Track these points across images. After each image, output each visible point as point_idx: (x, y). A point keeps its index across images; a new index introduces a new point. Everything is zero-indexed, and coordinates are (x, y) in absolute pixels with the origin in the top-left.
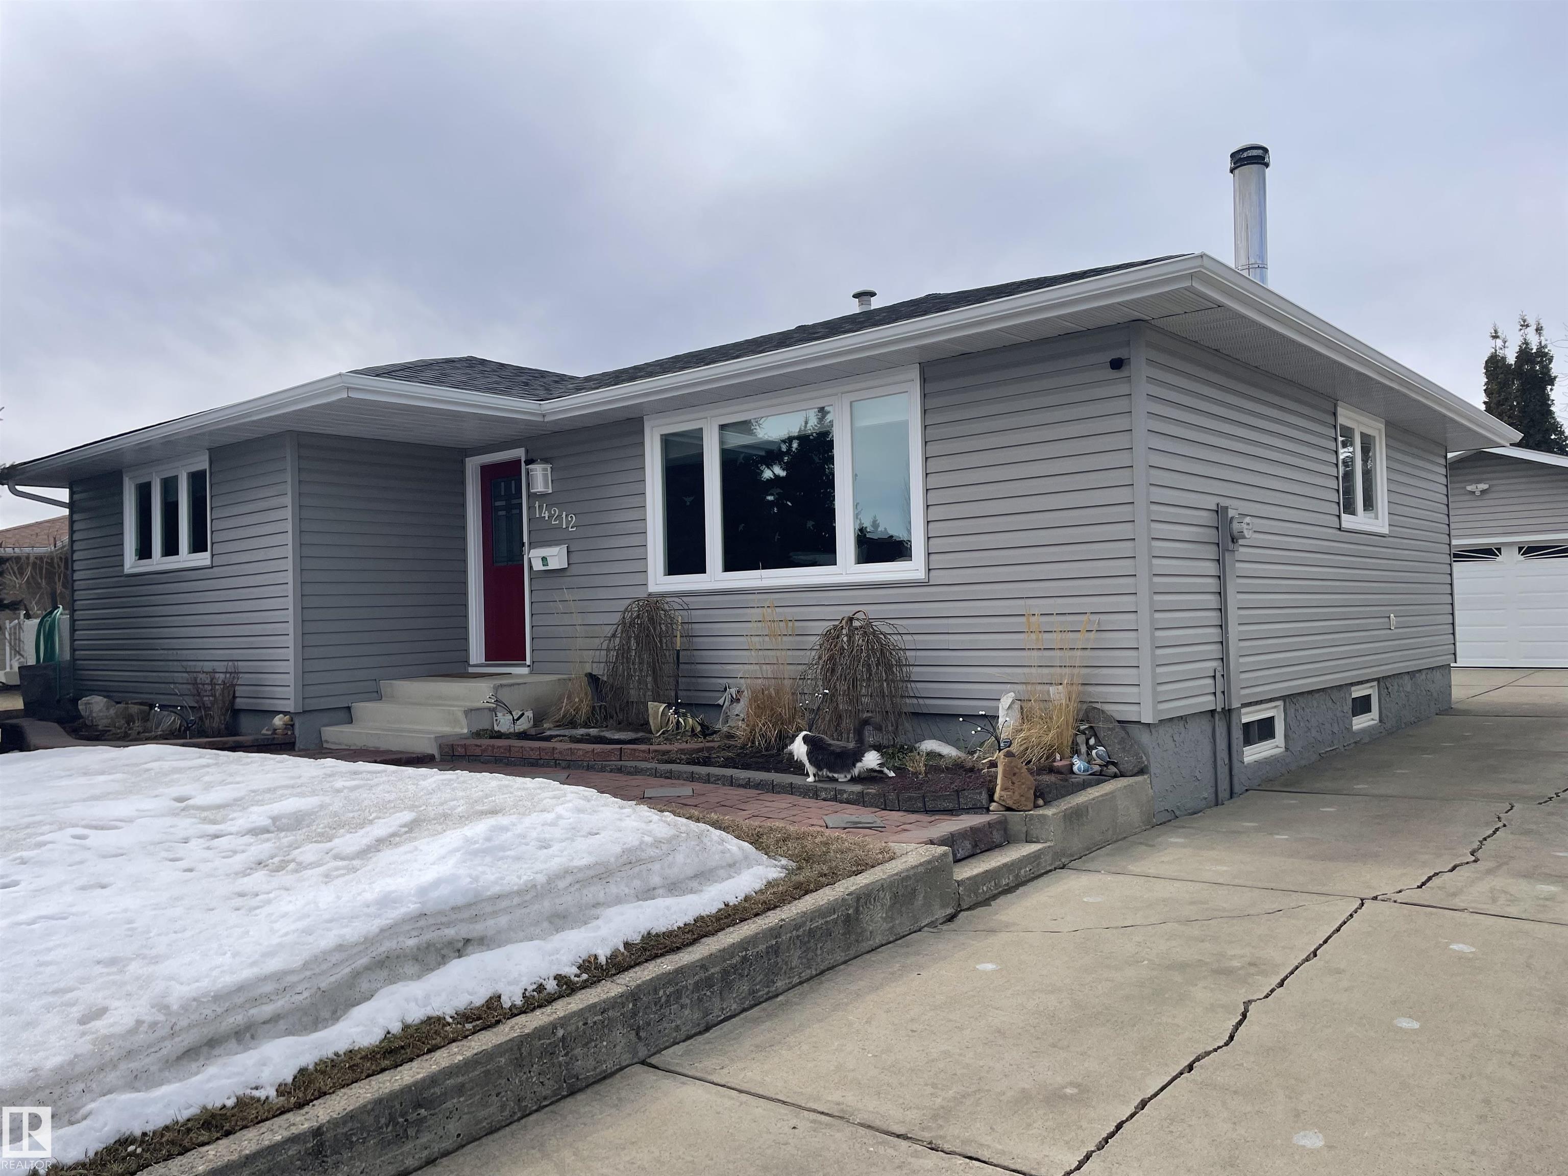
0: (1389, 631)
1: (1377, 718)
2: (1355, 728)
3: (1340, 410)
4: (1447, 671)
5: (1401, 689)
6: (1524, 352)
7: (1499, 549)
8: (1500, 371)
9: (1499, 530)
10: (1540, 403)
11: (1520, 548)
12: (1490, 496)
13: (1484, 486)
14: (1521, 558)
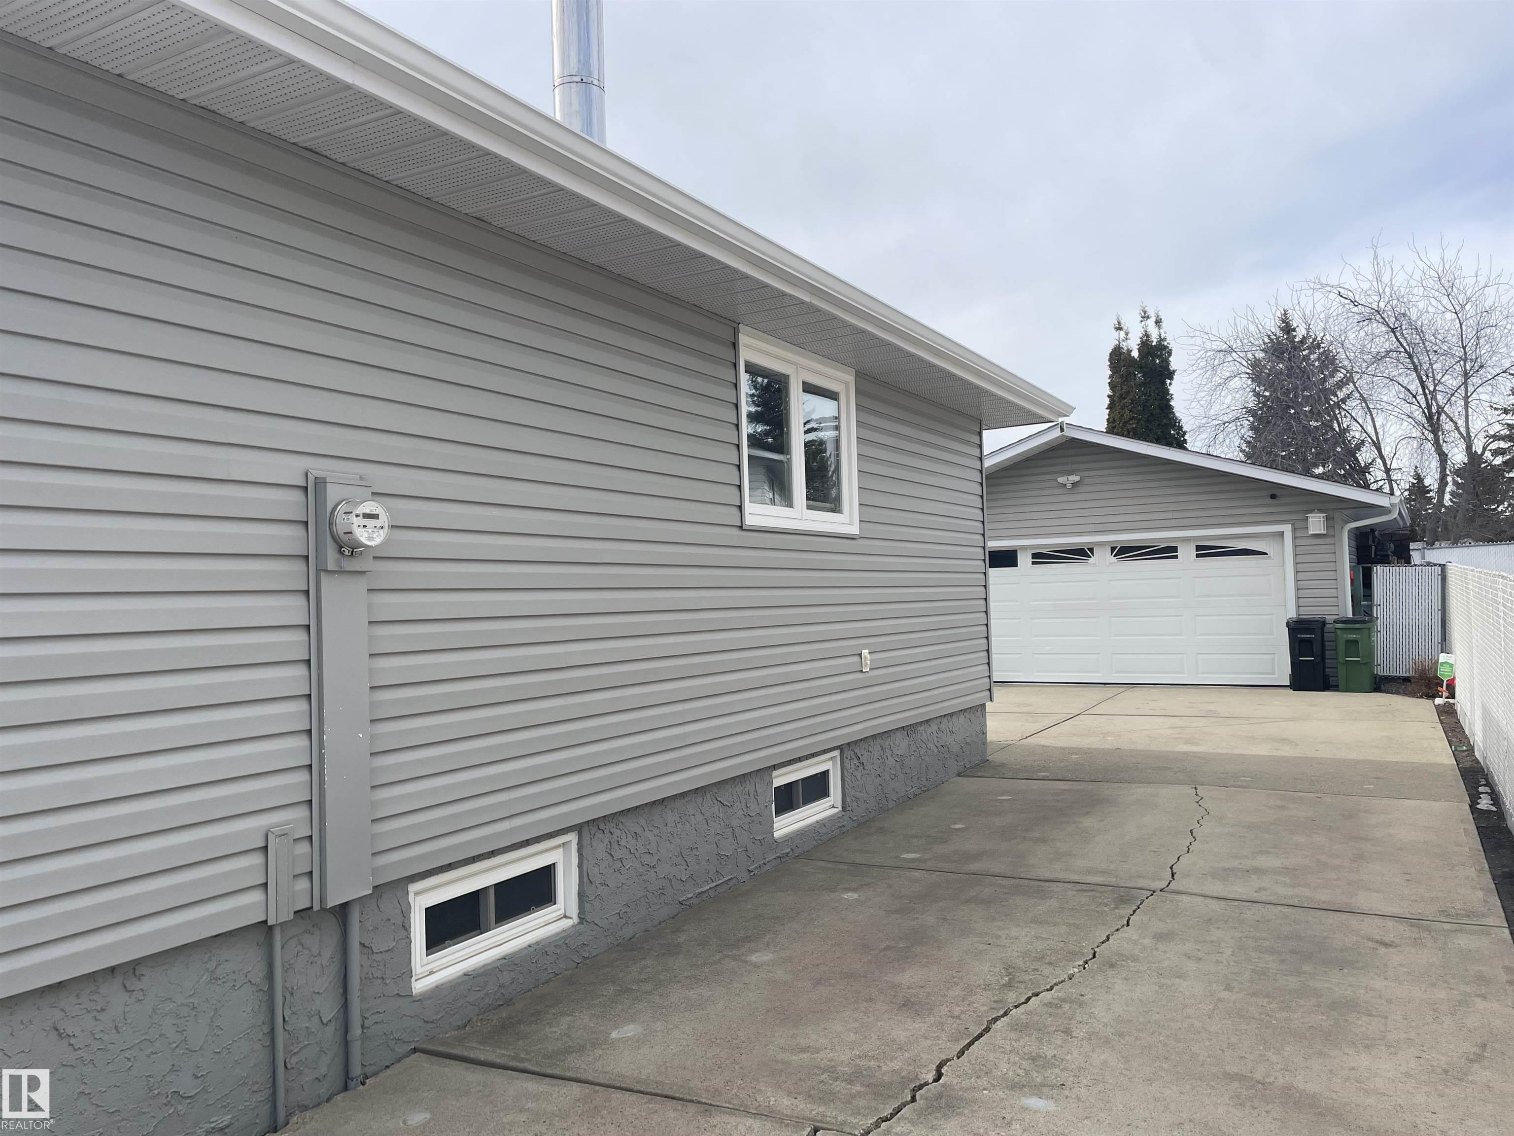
0: (860, 675)
1: (839, 804)
2: (776, 835)
3: (743, 339)
4: (979, 713)
5: (888, 753)
6: (1145, 344)
7: (1091, 550)
8: (1122, 364)
9: (1091, 528)
10: (1160, 397)
11: (1113, 549)
12: (1082, 489)
13: (1076, 478)
14: (1114, 559)
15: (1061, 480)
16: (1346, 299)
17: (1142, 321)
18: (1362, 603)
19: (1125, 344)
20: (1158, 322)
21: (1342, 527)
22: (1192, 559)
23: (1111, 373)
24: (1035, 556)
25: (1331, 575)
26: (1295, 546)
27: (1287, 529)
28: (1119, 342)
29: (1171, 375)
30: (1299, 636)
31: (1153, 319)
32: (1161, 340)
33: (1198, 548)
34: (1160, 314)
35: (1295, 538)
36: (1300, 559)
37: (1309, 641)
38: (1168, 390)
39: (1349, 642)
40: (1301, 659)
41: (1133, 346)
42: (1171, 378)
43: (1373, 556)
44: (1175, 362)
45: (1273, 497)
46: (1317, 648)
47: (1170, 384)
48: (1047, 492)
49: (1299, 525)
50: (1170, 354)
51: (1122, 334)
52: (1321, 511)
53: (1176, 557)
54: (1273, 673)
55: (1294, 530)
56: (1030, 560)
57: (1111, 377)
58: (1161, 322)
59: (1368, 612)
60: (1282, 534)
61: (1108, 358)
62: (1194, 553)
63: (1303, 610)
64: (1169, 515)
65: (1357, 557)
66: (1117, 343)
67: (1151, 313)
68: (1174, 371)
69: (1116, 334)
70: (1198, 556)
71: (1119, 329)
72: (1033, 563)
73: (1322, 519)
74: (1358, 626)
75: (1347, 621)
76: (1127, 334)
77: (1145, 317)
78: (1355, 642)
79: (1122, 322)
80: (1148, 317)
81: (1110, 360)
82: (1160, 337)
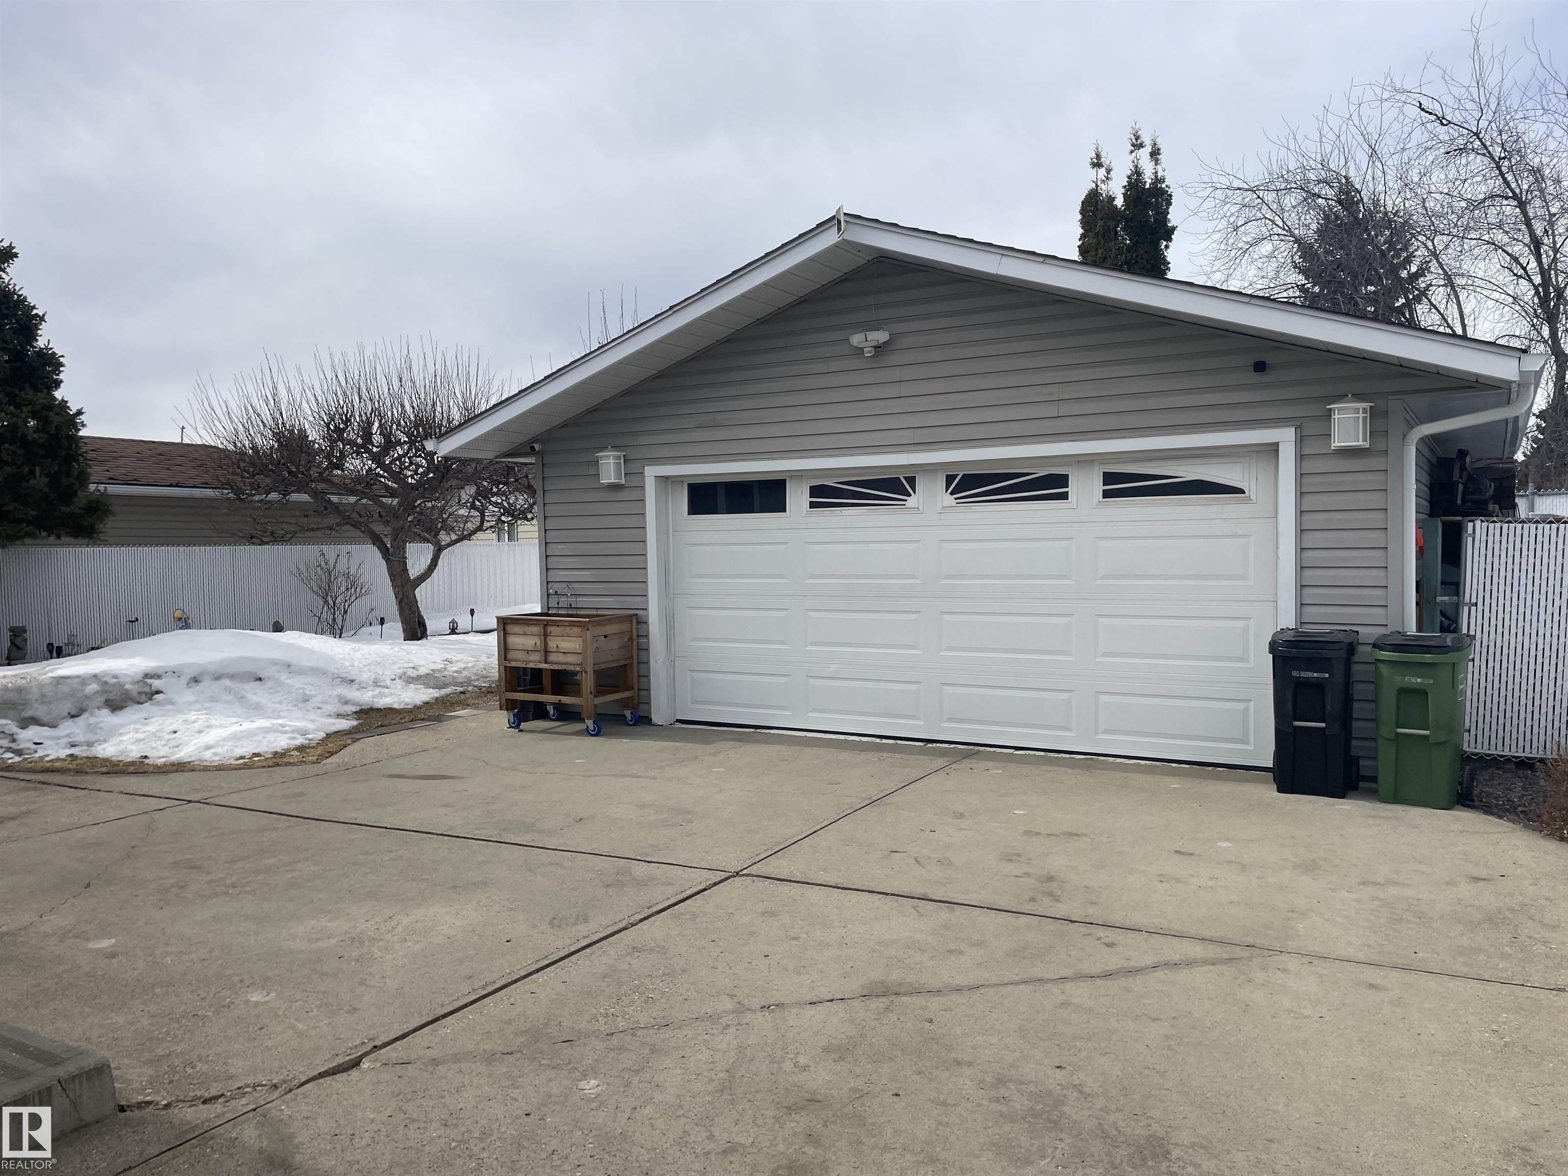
6: (1134, 185)
7: (912, 481)
8: (1099, 217)
9: (907, 437)
10: (1149, 266)
11: (950, 479)
12: (895, 358)
13: (881, 336)
14: (950, 500)
15: (856, 339)
16: (1431, 114)
17: (1132, 152)
18: (1439, 599)
19: (1103, 186)
20: (1155, 154)
21: (1405, 436)
22: (1095, 501)
23: (1081, 231)
24: (816, 491)
25: (1376, 538)
26: (1301, 476)
27: (1285, 437)
28: (1097, 186)
29: (1168, 233)
30: (1295, 673)
31: (1148, 149)
32: (1158, 180)
33: (1109, 478)
34: (1159, 141)
35: (1301, 457)
36: (1310, 502)
37: (1318, 686)
38: (1164, 258)
39: (1404, 692)
40: (1297, 723)
41: (1116, 189)
42: (1169, 239)
43: (1459, 502)
44: (1174, 216)
45: (1260, 367)
46: (1332, 704)
47: (1167, 247)
48: (834, 366)
49: (1311, 428)
50: (1169, 204)
51: (1102, 172)
52: (1359, 397)
53: (1064, 496)
54: (1245, 741)
55: (1301, 440)
56: (806, 499)
57: (1083, 237)
58: (1159, 154)
59: (1450, 623)
60: (1273, 449)
61: (1079, 208)
62: (1099, 487)
63: (1312, 614)
64: (1052, 410)
65: (1430, 502)
66: (1094, 186)
67: (1146, 139)
68: (1174, 229)
69: (1091, 173)
70: (1107, 494)
71: (1097, 164)
72: (813, 505)
73: (1361, 415)
74: (1428, 657)
75: (1404, 646)
76: (1109, 171)
77: (1137, 145)
78: (1421, 693)
79: (1103, 154)
80: (1141, 146)
81: (1082, 212)
82: (1156, 177)
